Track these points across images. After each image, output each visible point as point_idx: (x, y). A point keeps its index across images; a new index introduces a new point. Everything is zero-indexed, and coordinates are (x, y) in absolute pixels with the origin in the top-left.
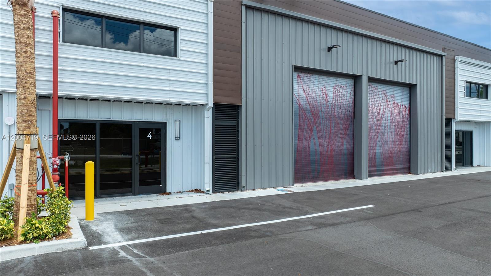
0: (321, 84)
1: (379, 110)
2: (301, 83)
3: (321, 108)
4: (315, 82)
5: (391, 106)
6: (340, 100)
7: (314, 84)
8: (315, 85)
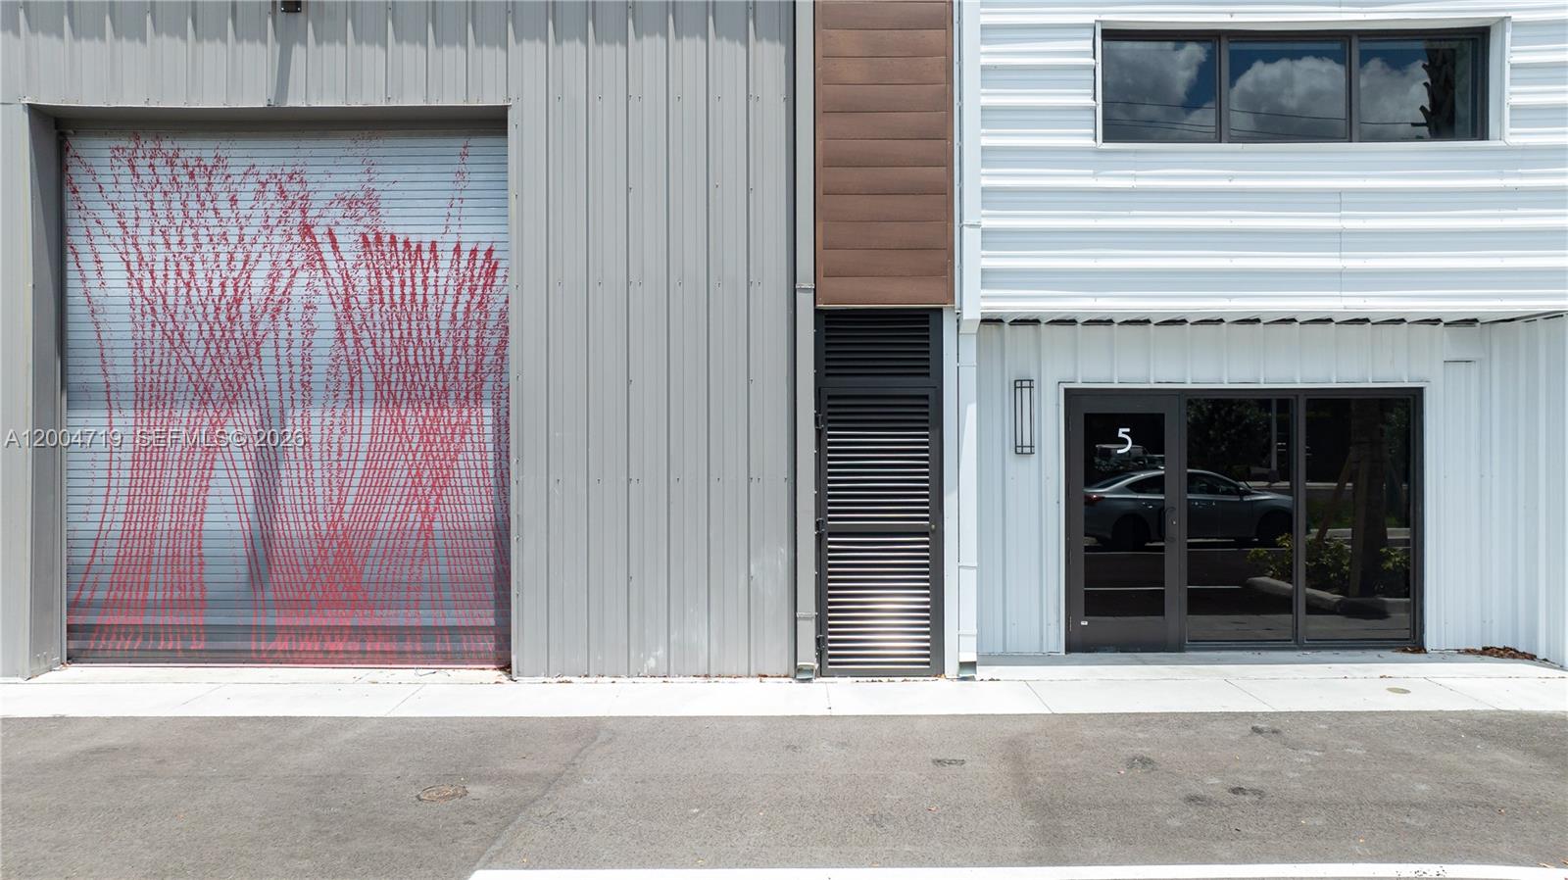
1: (230, 291)
5: (346, 256)
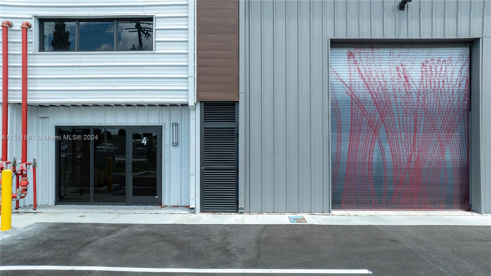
0: (395, 62)
2: (355, 62)
3: (396, 97)
4: (383, 59)
6: (437, 83)
7: (381, 62)
8: (382, 64)
